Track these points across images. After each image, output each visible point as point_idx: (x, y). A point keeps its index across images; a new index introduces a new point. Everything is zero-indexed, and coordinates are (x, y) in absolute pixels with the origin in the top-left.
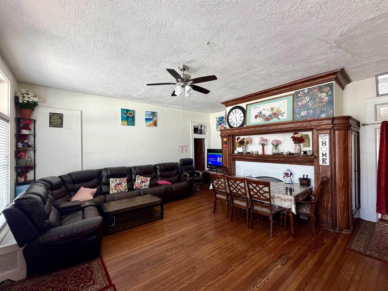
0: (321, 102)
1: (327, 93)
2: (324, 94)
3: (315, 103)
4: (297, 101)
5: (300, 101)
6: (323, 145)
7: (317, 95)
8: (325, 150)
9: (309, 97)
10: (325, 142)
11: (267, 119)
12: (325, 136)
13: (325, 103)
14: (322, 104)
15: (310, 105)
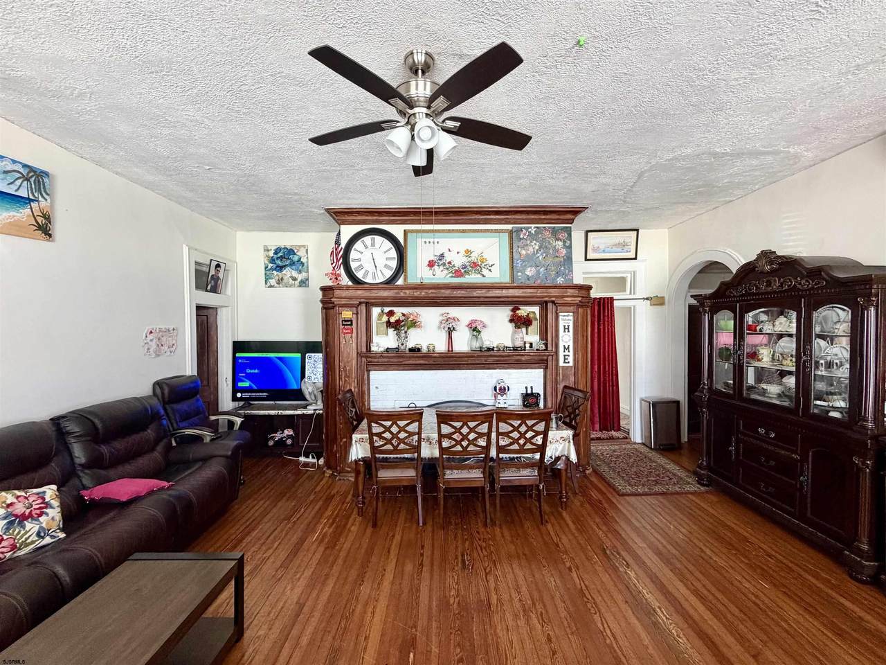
0: (557, 256)
1: (564, 242)
2: (560, 243)
3: (547, 255)
4: (518, 247)
5: (523, 248)
6: (565, 331)
7: (549, 242)
8: (567, 340)
9: (537, 244)
10: (568, 326)
11: (458, 273)
12: (567, 316)
13: (562, 259)
14: (557, 259)
15: (540, 258)
